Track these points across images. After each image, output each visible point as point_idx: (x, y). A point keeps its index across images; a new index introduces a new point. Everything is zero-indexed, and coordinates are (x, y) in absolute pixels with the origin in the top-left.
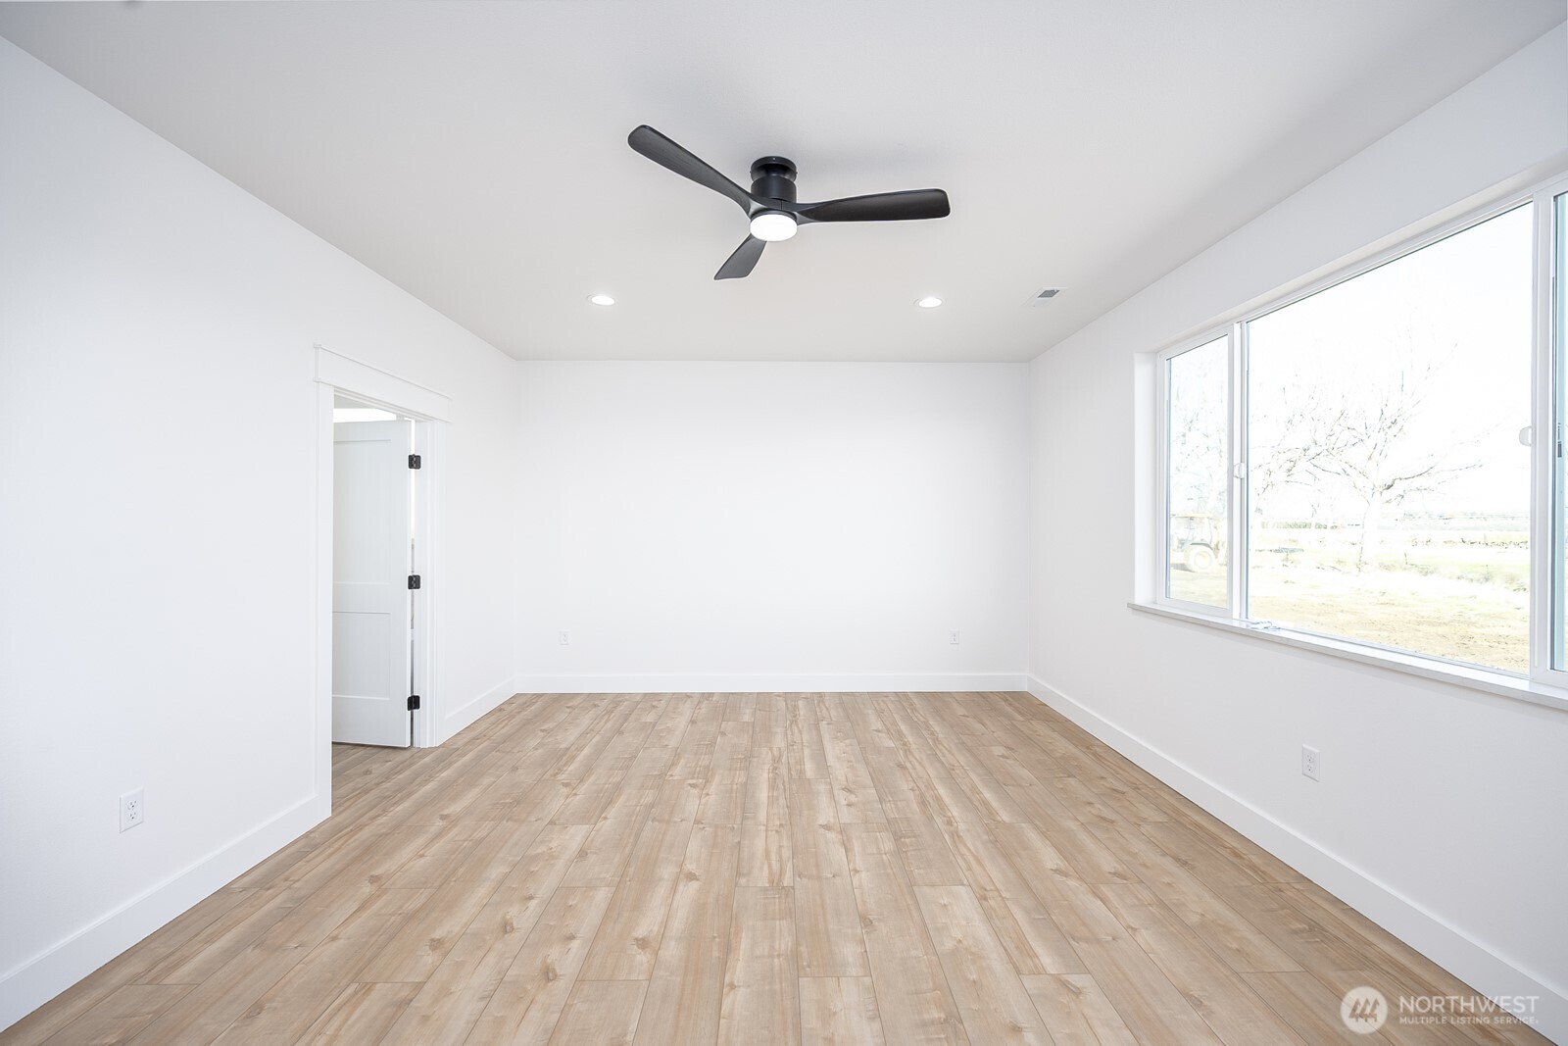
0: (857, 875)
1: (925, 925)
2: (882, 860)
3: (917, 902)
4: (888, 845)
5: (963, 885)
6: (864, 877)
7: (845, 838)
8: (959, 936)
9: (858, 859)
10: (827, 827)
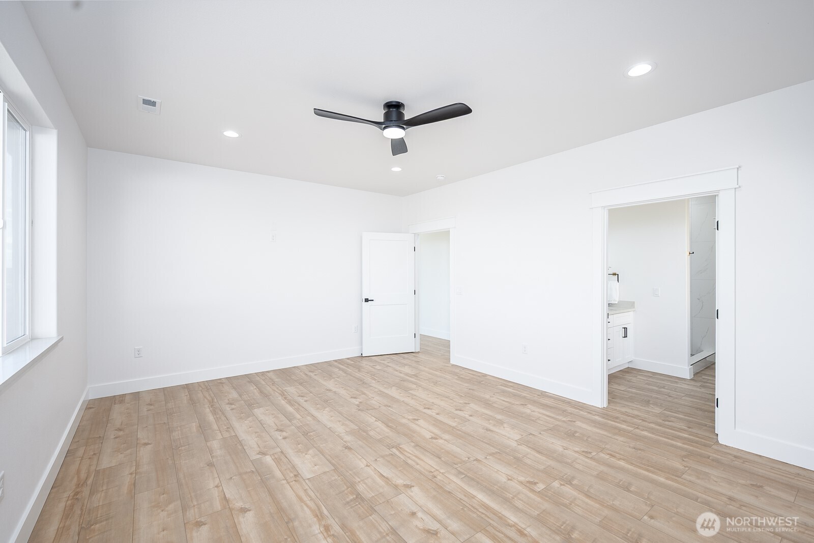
0: (366, 464)
1: (323, 455)
2: (359, 478)
3: (330, 462)
4: (361, 488)
5: (308, 479)
6: (361, 464)
7: (390, 483)
8: (307, 456)
9: (372, 473)
10: (409, 487)
